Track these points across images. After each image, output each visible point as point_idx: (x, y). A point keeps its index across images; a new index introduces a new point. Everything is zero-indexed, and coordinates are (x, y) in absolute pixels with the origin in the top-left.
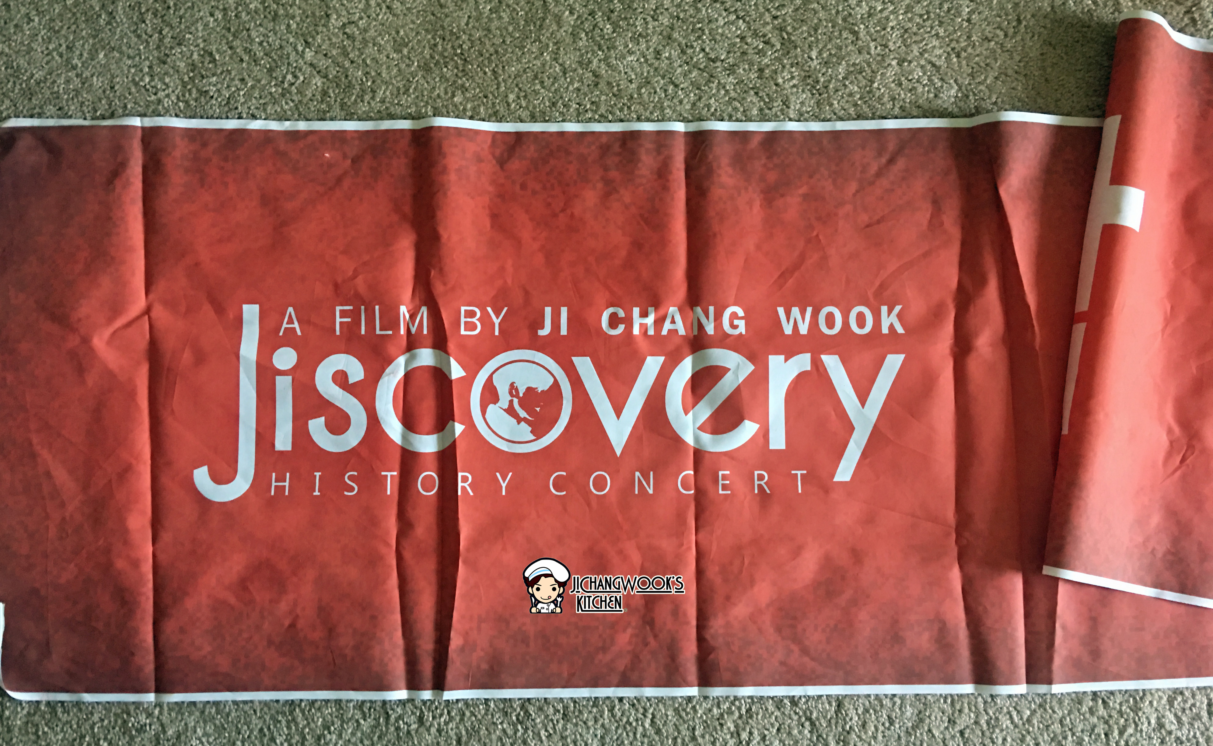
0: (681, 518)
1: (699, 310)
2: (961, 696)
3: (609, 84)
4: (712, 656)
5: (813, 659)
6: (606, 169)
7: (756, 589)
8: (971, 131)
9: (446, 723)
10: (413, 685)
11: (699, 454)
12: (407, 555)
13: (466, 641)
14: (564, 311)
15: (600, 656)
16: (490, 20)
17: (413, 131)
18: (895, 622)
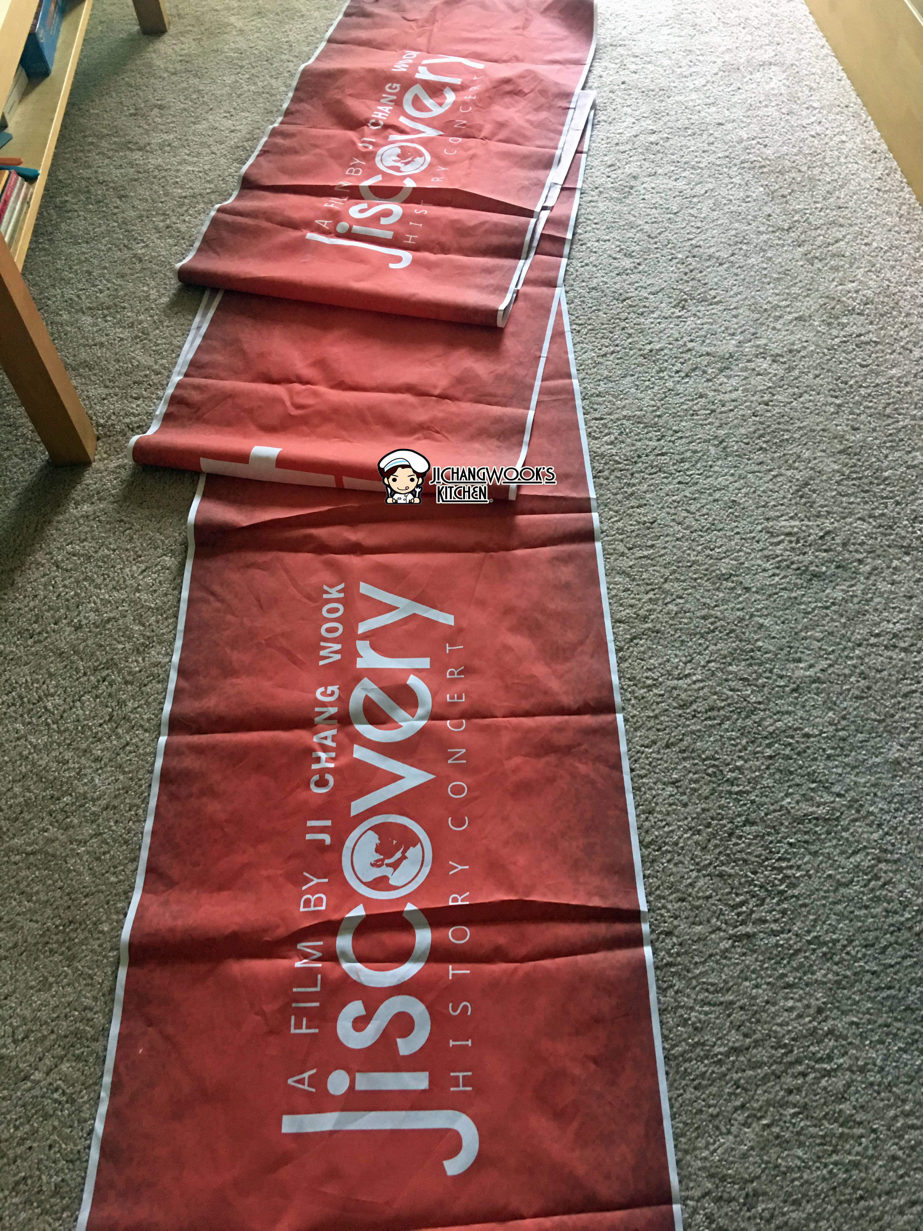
0: (484, 729)
1: (317, 719)
2: (604, 550)
3: (116, 797)
4: (592, 704)
5: (587, 637)
6: (191, 795)
7: (537, 674)
8: (197, 544)
9: (668, 911)
10: (637, 941)
11: (434, 716)
12: (523, 951)
13: (596, 894)
14: (310, 823)
15: (599, 785)
16: (38, 901)
17: (130, 965)
18: (555, 587)
